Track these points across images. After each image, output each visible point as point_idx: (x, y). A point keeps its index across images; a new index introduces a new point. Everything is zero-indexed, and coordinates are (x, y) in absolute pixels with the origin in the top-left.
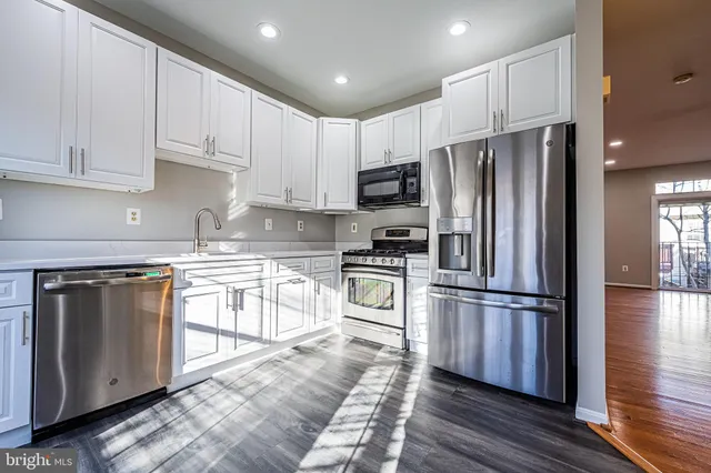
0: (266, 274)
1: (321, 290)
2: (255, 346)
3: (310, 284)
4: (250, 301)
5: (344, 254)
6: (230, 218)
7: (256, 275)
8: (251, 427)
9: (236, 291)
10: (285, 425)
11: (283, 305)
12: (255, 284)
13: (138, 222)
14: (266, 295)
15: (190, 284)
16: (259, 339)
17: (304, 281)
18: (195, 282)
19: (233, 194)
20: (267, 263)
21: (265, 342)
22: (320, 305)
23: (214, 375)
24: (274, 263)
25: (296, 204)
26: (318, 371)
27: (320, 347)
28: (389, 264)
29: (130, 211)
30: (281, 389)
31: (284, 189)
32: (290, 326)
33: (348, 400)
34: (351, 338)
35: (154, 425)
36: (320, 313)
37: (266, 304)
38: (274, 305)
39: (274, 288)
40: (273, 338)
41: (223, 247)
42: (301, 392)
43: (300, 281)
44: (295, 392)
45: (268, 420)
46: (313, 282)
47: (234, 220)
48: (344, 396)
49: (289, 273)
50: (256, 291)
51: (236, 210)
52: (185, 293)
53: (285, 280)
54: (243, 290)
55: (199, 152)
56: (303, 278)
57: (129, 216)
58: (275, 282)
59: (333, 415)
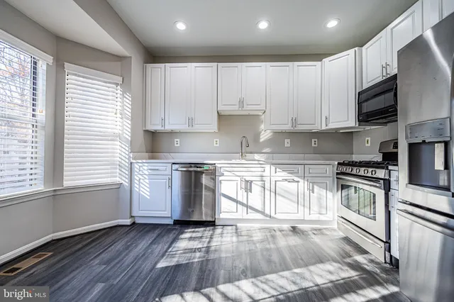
0: (267, 173)
1: (315, 190)
2: (259, 216)
3: (303, 185)
4: (256, 188)
5: (339, 164)
6: (261, 140)
7: (259, 174)
8: (223, 255)
9: (247, 181)
10: (237, 263)
11: (279, 195)
12: (259, 179)
13: (218, 145)
14: (267, 186)
15: (223, 175)
16: (263, 213)
17: (298, 182)
18: (226, 173)
19: (262, 127)
20: (267, 167)
21: (266, 216)
22: (314, 201)
23: (238, 225)
24: (273, 168)
25: (300, 128)
26: (289, 246)
27: (310, 233)
28: (369, 175)
29: (215, 140)
30: (258, 245)
31: (290, 119)
32: (287, 211)
33: (286, 273)
34: (345, 236)
35: (199, 235)
36: (315, 208)
37: (267, 193)
38: (273, 194)
39: (273, 183)
40: (273, 215)
41: (257, 157)
42: (265, 253)
43: (294, 181)
44: (262, 250)
45: (233, 256)
46: (306, 183)
47: (263, 142)
48: (287, 268)
49: (284, 175)
50: (260, 183)
51: (265, 136)
52: (221, 178)
53: (281, 179)
54: (252, 181)
55: (236, 107)
56: (296, 179)
57: (215, 143)
58: (273, 179)
59: (264, 274)
